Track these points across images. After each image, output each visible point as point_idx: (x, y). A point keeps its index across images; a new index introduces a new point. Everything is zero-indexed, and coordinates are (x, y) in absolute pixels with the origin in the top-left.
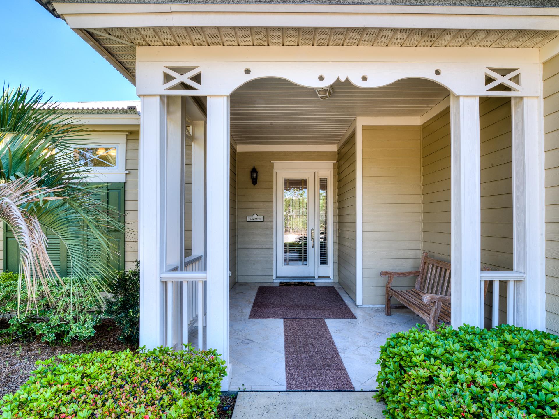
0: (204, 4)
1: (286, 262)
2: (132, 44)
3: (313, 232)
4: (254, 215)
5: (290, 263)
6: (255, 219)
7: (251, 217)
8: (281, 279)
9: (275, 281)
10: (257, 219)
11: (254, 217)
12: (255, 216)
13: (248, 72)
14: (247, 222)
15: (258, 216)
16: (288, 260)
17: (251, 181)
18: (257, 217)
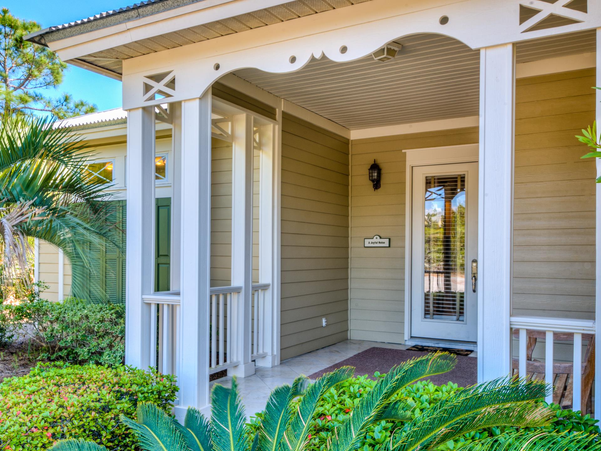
0: (151, 15)
1: (429, 314)
2: (117, 60)
3: (474, 264)
4: (375, 237)
5: (435, 316)
6: (377, 243)
7: (371, 241)
8: (417, 340)
9: (407, 343)
10: (379, 243)
11: (374, 240)
12: (377, 238)
13: (217, 67)
14: (365, 247)
15: (381, 238)
16: (431, 311)
17: (371, 184)
18: (379, 240)
